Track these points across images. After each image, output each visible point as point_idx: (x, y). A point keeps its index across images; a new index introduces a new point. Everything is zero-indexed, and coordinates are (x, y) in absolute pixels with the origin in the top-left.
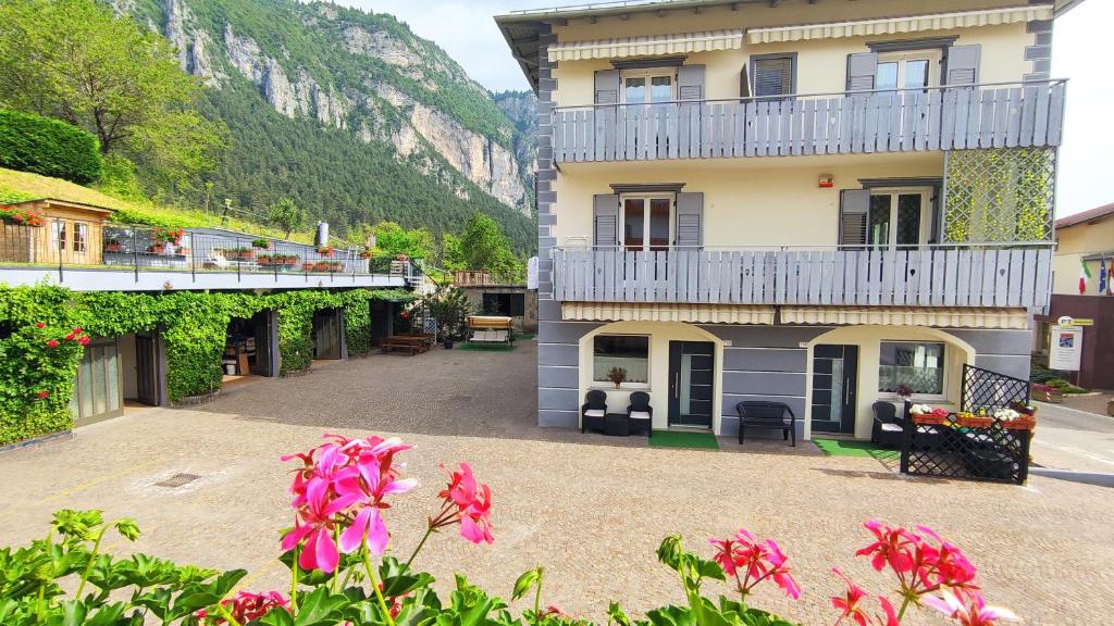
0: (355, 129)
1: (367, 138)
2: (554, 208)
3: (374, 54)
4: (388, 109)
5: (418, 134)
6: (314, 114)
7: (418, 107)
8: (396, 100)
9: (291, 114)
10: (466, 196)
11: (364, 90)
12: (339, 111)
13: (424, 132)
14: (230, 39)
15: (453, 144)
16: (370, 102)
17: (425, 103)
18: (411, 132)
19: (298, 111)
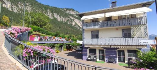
0: (67, 22)
1: (69, 23)
2: (84, 34)
3: (70, 13)
4: (71, 20)
5: (75, 22)
6: (62, 21)
7: (75, 19)
8: (72, 18)
9: (60, 21)
10: (81, 30)
11: (69, 18)
12: (65, 20)
13: (76, 22)
14: (54, 13)
15: (80, 23)
16: (69, 19)
17: (76, 19)
18: (74, 22)
19: (61, 21)
